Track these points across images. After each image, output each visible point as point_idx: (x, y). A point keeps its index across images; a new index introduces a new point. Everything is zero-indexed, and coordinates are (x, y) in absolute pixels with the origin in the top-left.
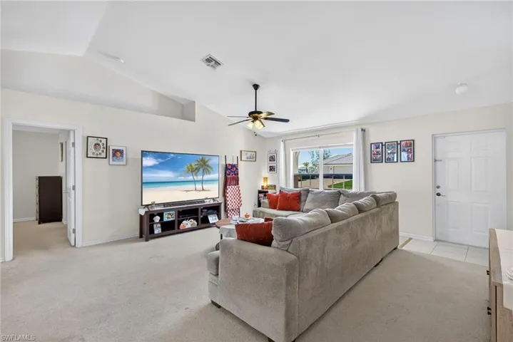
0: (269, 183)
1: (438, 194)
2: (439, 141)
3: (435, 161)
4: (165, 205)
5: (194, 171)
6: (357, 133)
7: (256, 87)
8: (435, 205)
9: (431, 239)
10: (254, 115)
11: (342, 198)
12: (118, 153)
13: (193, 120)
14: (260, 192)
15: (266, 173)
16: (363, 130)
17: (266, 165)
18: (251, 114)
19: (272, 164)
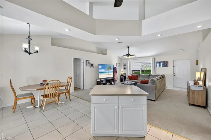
0: (124, 73)
1: (174, 75)
2: (174, 62)
3: (174, 67)
4: (103, 78)
5: (108, 69)
6: (153, 59)
7: (128, 47)
8: (173, 78)
9: (172, 86)
10: (128, 55)
11: (150, 76)
12: (92, 65)
13: (106, 55)
14: (121, 75)
15: (122, 70)
16: (154, 58)
17: (123, 67)
18: (127, 54)
19: (125, 67)
